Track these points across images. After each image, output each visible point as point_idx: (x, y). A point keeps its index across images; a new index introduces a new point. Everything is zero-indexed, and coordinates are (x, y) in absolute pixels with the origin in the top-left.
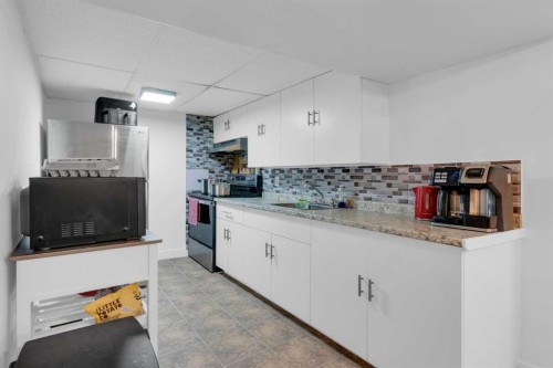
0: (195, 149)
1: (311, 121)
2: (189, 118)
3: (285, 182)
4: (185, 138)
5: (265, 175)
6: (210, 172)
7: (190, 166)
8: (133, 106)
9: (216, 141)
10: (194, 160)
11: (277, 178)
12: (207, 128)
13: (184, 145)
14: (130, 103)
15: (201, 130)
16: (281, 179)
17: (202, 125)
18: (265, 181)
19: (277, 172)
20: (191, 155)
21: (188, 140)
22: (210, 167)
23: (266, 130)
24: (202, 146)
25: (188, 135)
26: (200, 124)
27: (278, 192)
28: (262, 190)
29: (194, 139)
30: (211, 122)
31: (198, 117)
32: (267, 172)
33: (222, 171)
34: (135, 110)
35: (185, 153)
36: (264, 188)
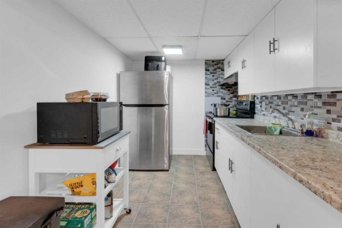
0: (211, 83)
1: (272, 50)
2: (207, 63)
3: (269, 106)
4: (204, 76)
5: (257, 101)
6: (222, 99)
7: (207, 95)
8: (163, 59)
9: (226, 76)
10: (210, 91)
11: (264, 103)
12: (219, 68)
13: (203, 81)
14: (161, 57)
15: (215, 70)
16: (266, 104)
17: (216, 67)
18: (256, 106)
19: (264, 98)
20: (208, 87)
21: (206, 78)
22: (222, 95)
23: (246, 64)
24: (216, 81)
25: (206, 74)
26: (215, 66)
27: (264, 115)
28: (255, 113)
29: (210, 76)
30: (223, 64)
31: (213, 61)
32: (258, 98)
33: (231, 98)
34: (165, 61)
35: (204, 86)
36: (256, 111)
